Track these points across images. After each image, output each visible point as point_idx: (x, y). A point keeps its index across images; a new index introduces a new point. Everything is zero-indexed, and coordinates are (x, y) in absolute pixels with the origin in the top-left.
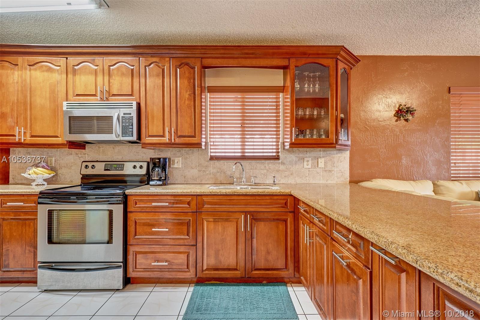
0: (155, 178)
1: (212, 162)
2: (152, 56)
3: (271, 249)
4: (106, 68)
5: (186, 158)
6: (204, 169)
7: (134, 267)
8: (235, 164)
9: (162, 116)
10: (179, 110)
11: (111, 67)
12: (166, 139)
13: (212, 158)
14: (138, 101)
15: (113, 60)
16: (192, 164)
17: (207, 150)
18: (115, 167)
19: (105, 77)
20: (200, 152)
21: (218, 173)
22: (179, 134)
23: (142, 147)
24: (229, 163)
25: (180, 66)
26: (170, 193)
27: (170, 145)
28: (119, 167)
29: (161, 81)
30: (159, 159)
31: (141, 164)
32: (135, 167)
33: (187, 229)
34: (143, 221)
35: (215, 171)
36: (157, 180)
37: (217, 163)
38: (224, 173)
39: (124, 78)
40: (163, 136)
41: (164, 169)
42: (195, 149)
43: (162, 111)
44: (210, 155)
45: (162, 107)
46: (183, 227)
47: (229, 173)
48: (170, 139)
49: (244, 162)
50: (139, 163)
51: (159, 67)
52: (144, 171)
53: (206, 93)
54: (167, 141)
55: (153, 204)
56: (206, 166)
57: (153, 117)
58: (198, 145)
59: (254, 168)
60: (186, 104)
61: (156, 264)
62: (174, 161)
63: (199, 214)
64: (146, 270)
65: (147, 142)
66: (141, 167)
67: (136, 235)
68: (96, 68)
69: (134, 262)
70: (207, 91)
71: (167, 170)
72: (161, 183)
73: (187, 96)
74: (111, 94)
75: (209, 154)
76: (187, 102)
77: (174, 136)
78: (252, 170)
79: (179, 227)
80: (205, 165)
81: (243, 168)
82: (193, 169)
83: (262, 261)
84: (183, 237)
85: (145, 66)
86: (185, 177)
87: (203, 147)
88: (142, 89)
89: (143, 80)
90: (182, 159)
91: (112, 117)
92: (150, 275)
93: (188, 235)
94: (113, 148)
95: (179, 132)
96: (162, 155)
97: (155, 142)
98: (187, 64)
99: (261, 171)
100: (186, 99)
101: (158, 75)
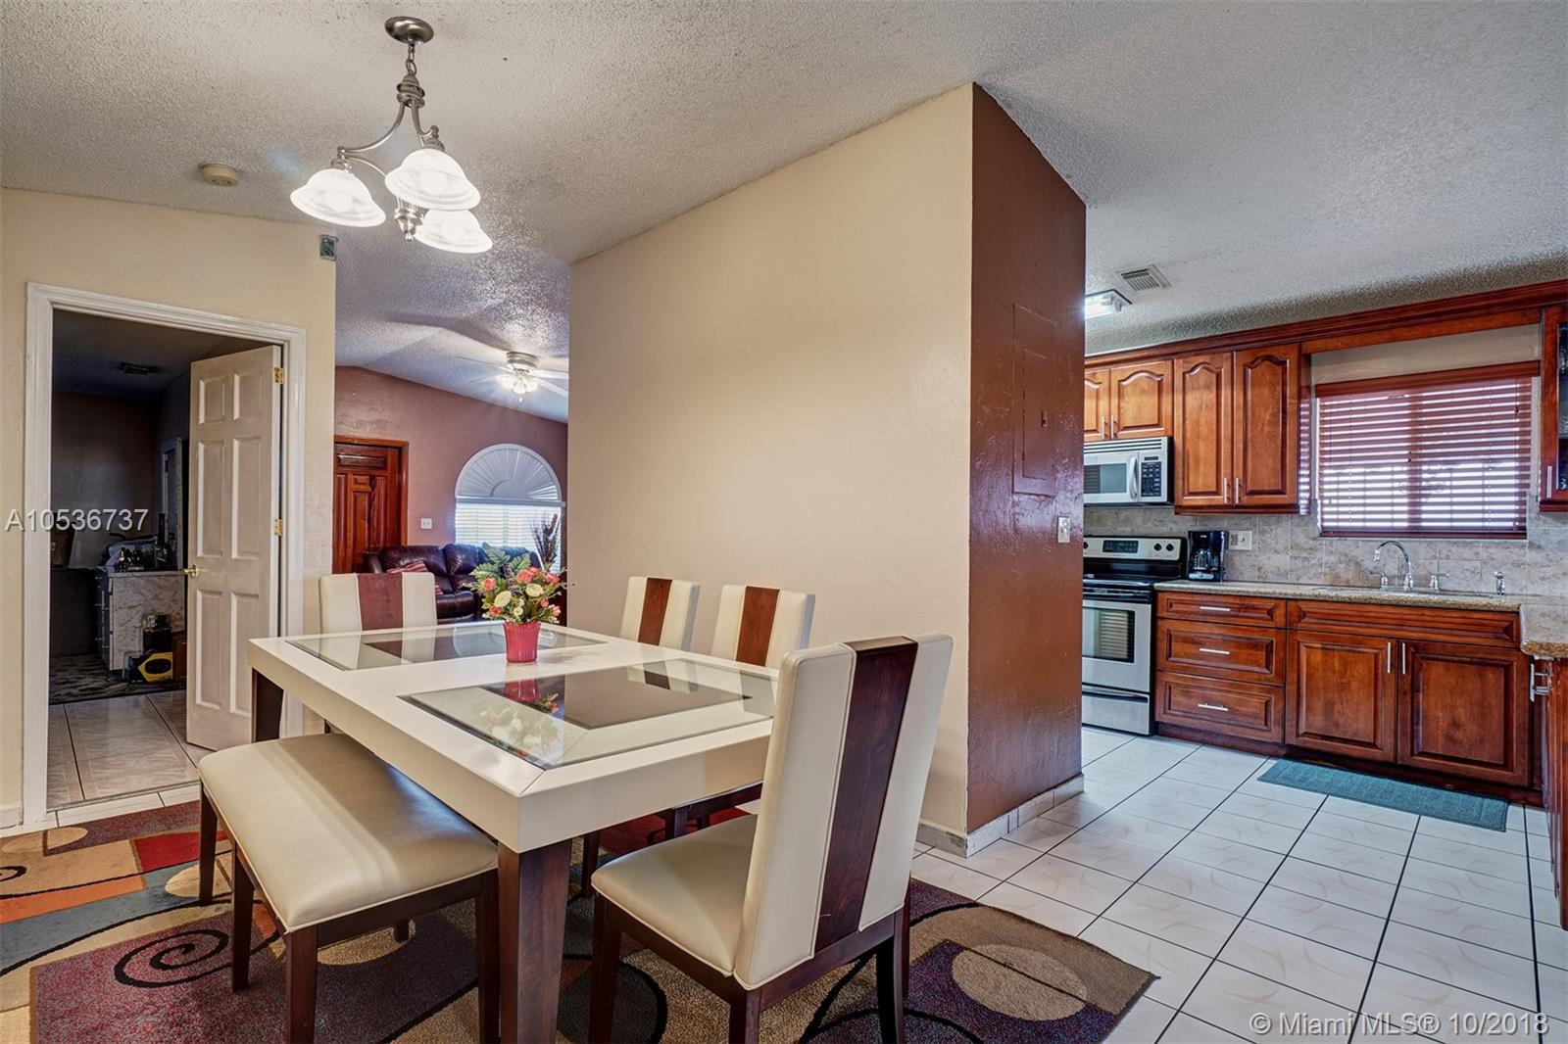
0: (1199, 568)
1: (1326, 541)
2: (1196, 355)
3: (1463, 718)
4: (1114, 384)
5: (1262, 533)
6: (1304, 555)
7: (1167, 707)
8: (1382, 545)
9: (1215, 458)
10: (1250, 444)
11: (1124, 383)
12: (1223, 499)
13: (1326, 533)
14: (1170, 434)
15: (1125, 370)
16: (1277, 543)
17: (1312, 515)
18: (1121, 547)
19: (1112, 400)
20: (1296, 519)
21: (1341, 563)
22: (1249, 488)
23: (1176, 514)
24: (1370, 544)
25: (1252, 365)
26: (1233, 591)
27: (1231, 509)
28: (1129, 547)
29: (1214, 395)
30: (1208, 533)
31: (1171, 541)
32: (1158, 547)
33: (1267, 658)
34: (1183, 635)
35: (1333, 559)
36: (1203, 571)
37: (1338, 544)
38: (1357, 564)
39: (1145, 399)
40: (1217, 493)
41: (1216, 551)
42: (1284, 516)
43: (1215, 449)
44: (1322, 526)
45: (1215, 441)
46: (1258, 653)
47: (1369, 565)
48: (1231, 498)
49: (1412, 542)
50: (1166, 540)
51: (1210, 371)
52: (1175, 555)
53: (1313, 400)
54: (1226, 502)
55: (1202, 608)
56: (1311, 549)
57: (1197, 461)
58: (1292, 508)
59: (1443, 556)
60: (1265, 432)
61: (1206, 706)
62: (1235, 538)
63: (1291, 633)
64: (1186, 714)
65: (1185, 504)
66: (1170, 548)
67: (1170, 656)
68: (1097, 387)
69: (1167, 698)
70: (1313, 394)
71: (1222, 554)
72: (1211, 576)
73: (1268, 418)
74: (1122, 425)
75: (1319, 524)
76: (1267, 429)
77: (1240, 493)
78: (1436, 561)
79: (1251, 652)
80: (1309, 546)
81: (1406, 555)
82: (1278, 553)
83: (1440, 738)
84: (1257, 669)
85: (1184, 373)
86: (1259, 569)
87: (1303, 511)
88: (1178, 413)
89: (1178, 398)
90: (1254, 533)
91: (1125, 464)
92: (1194, 724)
93: (1267, 667)
94: (1116, 514)
95: (1249, 484)
96: (1212, 525)
97: (1200, 503)
98: (1268, 358)
99: (1463, 562)
100: (1266, 423)
101: (1208, 387)
